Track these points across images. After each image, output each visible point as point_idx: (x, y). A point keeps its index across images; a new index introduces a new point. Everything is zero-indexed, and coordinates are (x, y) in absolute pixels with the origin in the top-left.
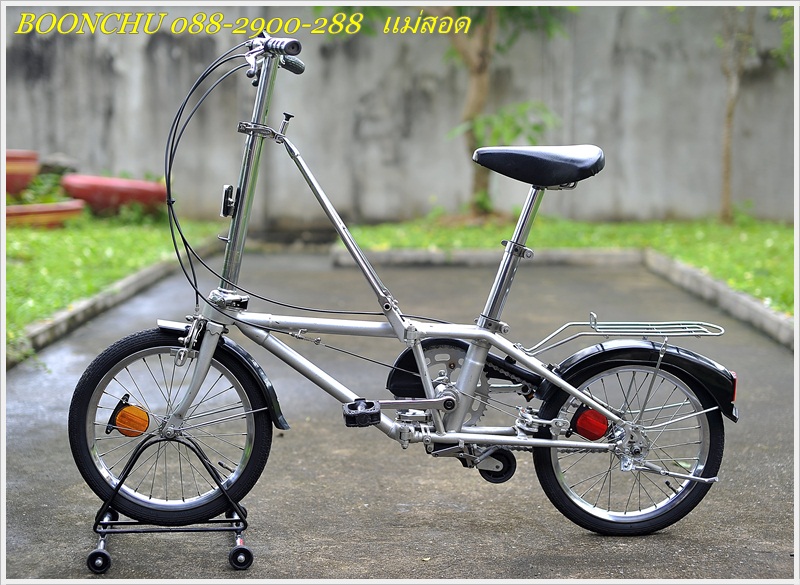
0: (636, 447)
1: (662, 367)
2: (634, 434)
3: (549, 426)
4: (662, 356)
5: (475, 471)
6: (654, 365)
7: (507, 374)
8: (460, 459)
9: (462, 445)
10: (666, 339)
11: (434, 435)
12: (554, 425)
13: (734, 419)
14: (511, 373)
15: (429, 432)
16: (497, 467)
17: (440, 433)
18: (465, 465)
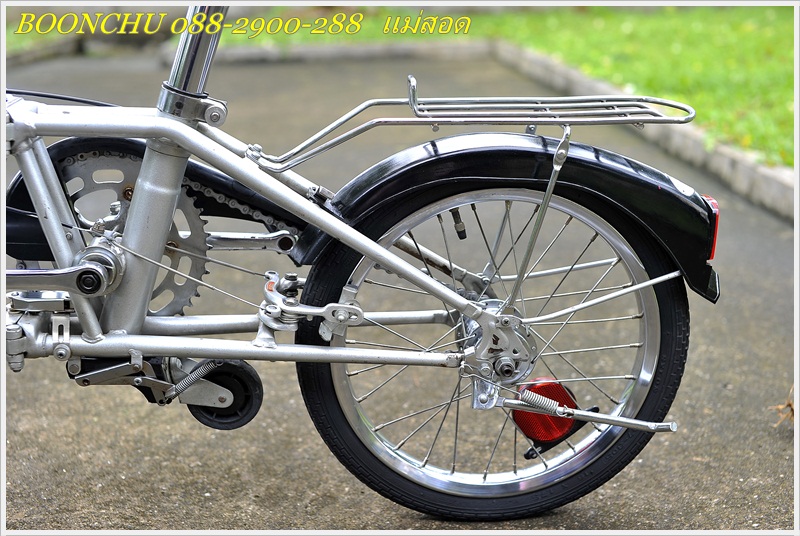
0: (506, 359)
1: (559, 191)
2: (502, 335)
3: (319, 319)
4: (557, 168)
5: (177, 409)
6: (542, 187)
7: (244, 209)
8: (138, 387)
9: (137, 361)
10: (568, 130)
11: (78, 342)
12: (329, 317)
13: (712, 296)
14: (254, 207)
15: (67, 334)
16: (222, 400)
17: (91, 337)
18: (151, 399)
